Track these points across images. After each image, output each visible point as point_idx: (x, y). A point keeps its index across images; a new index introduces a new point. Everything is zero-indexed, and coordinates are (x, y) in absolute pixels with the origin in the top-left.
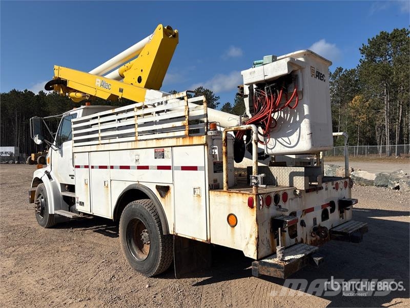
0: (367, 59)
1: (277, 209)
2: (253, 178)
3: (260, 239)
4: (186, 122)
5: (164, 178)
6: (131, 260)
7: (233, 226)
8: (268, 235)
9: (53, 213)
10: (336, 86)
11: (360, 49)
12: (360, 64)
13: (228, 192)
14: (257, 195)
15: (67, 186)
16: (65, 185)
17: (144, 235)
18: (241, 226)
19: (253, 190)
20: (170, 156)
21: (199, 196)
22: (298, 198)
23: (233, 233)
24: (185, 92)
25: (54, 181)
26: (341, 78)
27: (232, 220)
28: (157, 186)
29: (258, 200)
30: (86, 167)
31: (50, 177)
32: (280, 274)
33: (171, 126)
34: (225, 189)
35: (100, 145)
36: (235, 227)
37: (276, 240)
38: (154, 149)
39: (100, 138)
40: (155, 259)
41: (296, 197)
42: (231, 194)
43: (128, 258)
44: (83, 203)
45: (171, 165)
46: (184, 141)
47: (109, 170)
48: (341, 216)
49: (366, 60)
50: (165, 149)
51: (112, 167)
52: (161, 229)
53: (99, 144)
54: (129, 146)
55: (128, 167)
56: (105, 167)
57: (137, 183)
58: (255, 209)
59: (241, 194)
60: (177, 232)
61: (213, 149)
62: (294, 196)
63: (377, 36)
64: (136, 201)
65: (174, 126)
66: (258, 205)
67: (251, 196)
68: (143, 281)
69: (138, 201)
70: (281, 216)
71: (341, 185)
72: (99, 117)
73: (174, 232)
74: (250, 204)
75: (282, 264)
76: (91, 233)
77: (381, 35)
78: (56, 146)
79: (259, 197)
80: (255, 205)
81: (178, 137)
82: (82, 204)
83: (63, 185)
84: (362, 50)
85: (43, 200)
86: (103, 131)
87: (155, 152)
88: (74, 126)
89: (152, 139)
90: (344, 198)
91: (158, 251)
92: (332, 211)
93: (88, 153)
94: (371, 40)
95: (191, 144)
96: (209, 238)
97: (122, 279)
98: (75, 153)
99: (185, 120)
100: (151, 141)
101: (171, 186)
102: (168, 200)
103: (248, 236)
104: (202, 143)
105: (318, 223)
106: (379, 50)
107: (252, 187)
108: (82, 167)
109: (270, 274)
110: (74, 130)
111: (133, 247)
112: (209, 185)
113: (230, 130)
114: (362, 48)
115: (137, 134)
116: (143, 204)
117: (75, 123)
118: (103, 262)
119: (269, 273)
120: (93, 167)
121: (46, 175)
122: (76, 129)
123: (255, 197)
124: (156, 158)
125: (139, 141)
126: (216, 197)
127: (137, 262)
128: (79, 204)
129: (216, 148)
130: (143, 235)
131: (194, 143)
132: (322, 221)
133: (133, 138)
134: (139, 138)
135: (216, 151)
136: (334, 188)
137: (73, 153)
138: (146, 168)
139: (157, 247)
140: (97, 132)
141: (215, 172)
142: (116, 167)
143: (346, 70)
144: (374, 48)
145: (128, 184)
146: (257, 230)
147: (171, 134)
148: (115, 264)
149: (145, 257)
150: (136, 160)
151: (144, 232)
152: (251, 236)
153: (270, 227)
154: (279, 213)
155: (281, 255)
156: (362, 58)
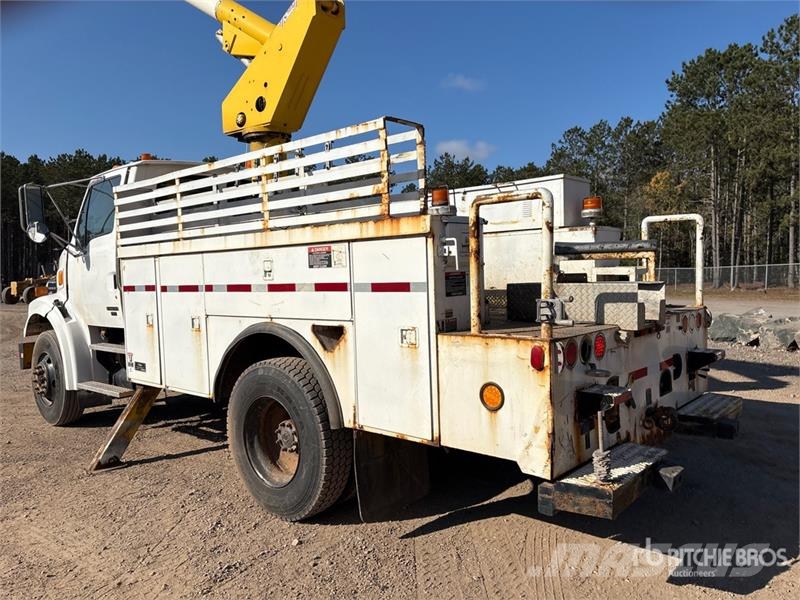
0: (680, 101)
1: (587, 373)
2: (543, 305)
3: (556, 437)
4: (382, 186)
5: (332, 309)
6: (256, 486)
7: (495, 410)
8: (569, 428)
9: (75, 389)
10: (619, 154)
11: (667, 82)
12: (666, 111)
13: (483, 337)
14: (553, 342)
15: (103, 332)
16: (100, 329)
17: (283, 433)
18: (512, 411)
19: (543, 331)
20: (345, 261)
21: (414, 346)
22: (622, 349)
23: (493, 425)
24: (381, 120)
25: (73, 320)
26: (628, 138)
27: (492, 397)
28: (314, 326)
29: (554, 352)
30: (150, 288)
31: (65, 314)
32: (603, 510)
33: (347, 197)
34: (474, 330)
35: (181, 242)
36: (500, 412)
37: (584, 436)
38: (306, 248)
39: (180, 226)
40: (311, 485)
41: (619, 347)
42: (489, 341)
43: (249, 483)
44: (144, 366)
45: (348, 282)
46: (377, 230)
47: (201, 294)
48: (691, 386)
49: (678, 104)
50: (334, 247)
51: (209, 288)
52: (325, 420)
53: (178, 240)
54: (250, 241)
55: (246, 288)
56: (194, 289)
57: (269, 320)
58: (548, 372)
59: (515, 342)
60: (361, 423)
61: (445, 244)
62: (615, 344)
63: (700, 58)
64: (268, 361)
65: (355, 195)
66: (555, 363)
67: (537, 344)
68: (286, 532)
69: (273, 361)
70: (593, 386)
71: (692, 322)
72: (177, 182)
73: (355, 422)
74: (537, 362)
75: (607, 488)
76: (157, 436)
77: (707, 56)
78: (77, 246)
79: (555, 345)
80: (547, 362)
81: (363, 220)
82: (141, 367)
83: (95, 331)
84: (671, 85)
85: (51, 366)
86: (187, 210)
87: (310, 253)
88: (118, 202)
89: (304, 226)
90: (696, 348)
91: (318, 467)
92: (677, 374)
93: (153, 259)
94: (688, 65)
95: (395, 234)
96: (436, 435)
97: (237, 529)
98: (123, 259)
99: (380, 182)
100: (301, 230)
101: (347, 326)
102: (342, 354)
103: (530, 429)
104: (421, 231)
105: (654, 400)
106: (702, 84)
107: (539, 324)
108: (140, 288)
109: (579, 510)
110: (120, 211)
111: (259, 457)
112: (437, 323)
113: (488, 201)
114: (670, 80)
115: (267, 215)
116: (283, 366)
117: (121, 195)
118: (192, 494)
119: (576, 508)
120: (164, 289)
121: (56, 308)
122: (123, 208)
123: (546, 346)
124: (311, 267)
125: (272, 230)
126: (454, 348)
127: (269, 490)
128: (133, 368)
129: (452, 243)
130: (280, 432)
131: (403, 232)
132: (661, 395)
133: (257, 225)
134: (272, 223)
135: (454, 250)
136: (680, 328)
137: (119, 261)
138: (291, 288)
139: (316, 459)
140: (172, 213)
141: (448, 294)
142: (220, 288)
143: (638, 124)
144: (693, 80)
145: (246, 324)
146: (550, 417)
147: (347, 214)
148: (217, 499)
149: (287, 479)
150: (266, 272)
151: (284, 425)
152: (537, 430)
153: (573, 410)
154: (590, 379)
155: (605, 469)
156: (671, 99)
